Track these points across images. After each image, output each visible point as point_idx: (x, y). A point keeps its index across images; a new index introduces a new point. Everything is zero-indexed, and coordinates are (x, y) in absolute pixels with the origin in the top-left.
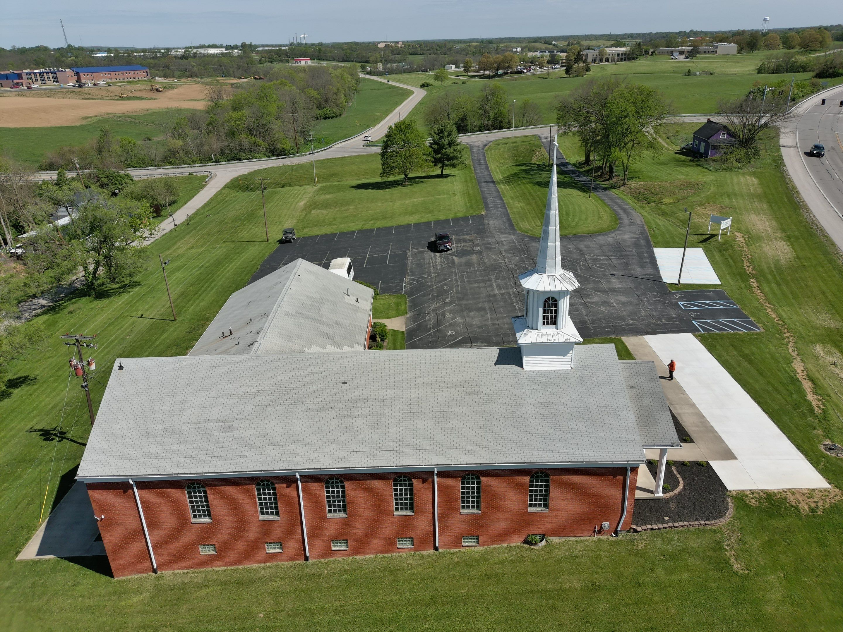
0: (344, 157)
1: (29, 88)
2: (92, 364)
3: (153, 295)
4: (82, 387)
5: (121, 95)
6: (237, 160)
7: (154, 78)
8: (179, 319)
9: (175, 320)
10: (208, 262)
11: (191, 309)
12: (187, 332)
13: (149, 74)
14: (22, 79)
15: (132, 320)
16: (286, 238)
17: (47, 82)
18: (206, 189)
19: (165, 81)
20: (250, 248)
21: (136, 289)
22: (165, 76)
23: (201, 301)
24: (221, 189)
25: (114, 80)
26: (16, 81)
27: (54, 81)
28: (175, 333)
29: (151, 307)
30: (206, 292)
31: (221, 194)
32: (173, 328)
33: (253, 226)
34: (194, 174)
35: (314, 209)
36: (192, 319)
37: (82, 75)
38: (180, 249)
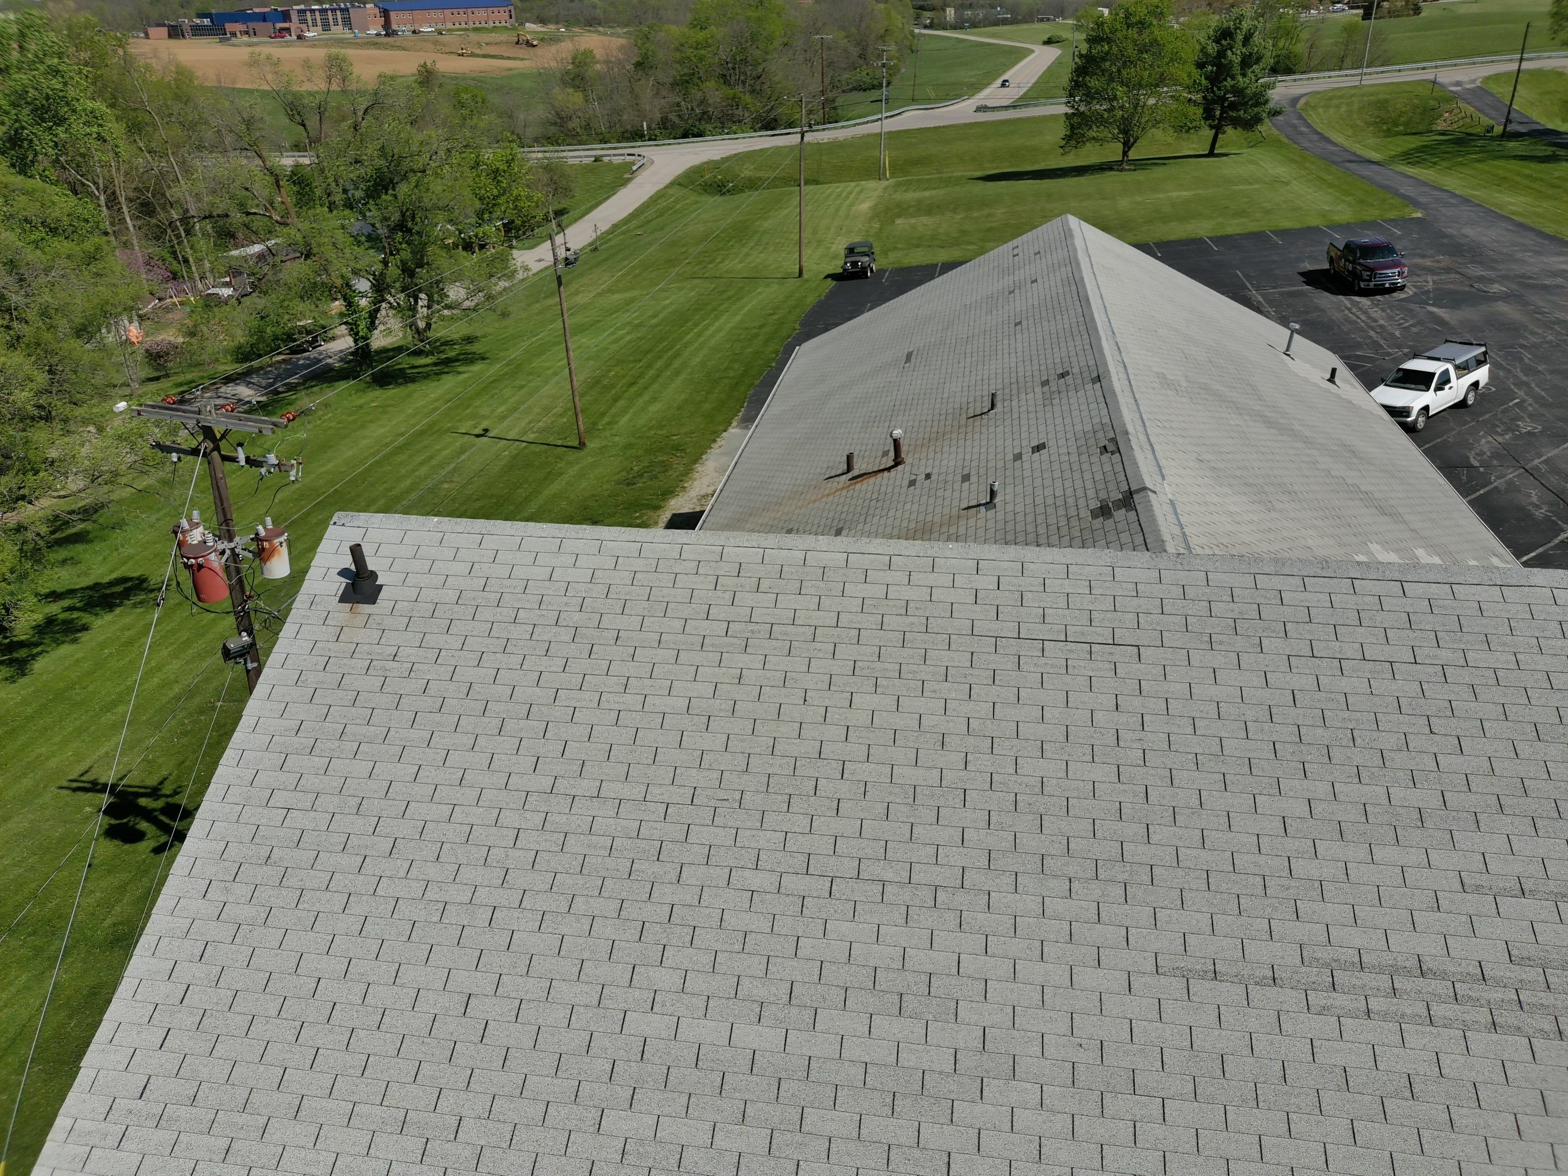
0: (940, 127)
1: (300, 37)
2: (272, 552)
3: (518, 383)
4: (227, 654)
5: (460, 52)
6: (695, 136)
7: (522, 24)
8: (592, 445)
9: (582, 445)
10: (655, 316)
11: (624, 421)
12: (618, 483)
13: (513, 16)
14: (291, 21)
15: (460, 441)
16: (854, 264)
17: (333, 28)
18: (631, 186)
19: (543, 29)
20: (759, 290)
21: (477, 368)
22: (542, 21)
23: (654, 399)
24: (666, 187)
25: (450, 26)
26: (279, 25)
27: (344, 25)
28: (584, 484)
29: (514, 409)
30: (661, 380)
31: (663, 196)
32: (577, 468)
33: (752, 248)
34: (606, 159)
35: (899, 216)
36: (628, 446)
37: (393, 15)
38: (580, 295)
